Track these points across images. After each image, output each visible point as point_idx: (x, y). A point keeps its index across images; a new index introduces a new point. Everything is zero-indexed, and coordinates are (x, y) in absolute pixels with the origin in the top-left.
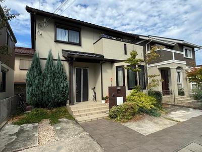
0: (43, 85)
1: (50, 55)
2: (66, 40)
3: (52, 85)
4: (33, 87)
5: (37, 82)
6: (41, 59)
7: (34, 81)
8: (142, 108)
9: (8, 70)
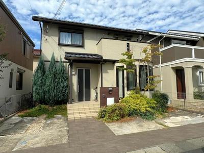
0: (45, 84)
1: (53, 58)
2: (69, 43)
3: (52, 85)
4: (36, 86)
5: (40, 82)
6: (45, 61)
7: (38, 81)
8: (136, 110)
9: (25, 71)
